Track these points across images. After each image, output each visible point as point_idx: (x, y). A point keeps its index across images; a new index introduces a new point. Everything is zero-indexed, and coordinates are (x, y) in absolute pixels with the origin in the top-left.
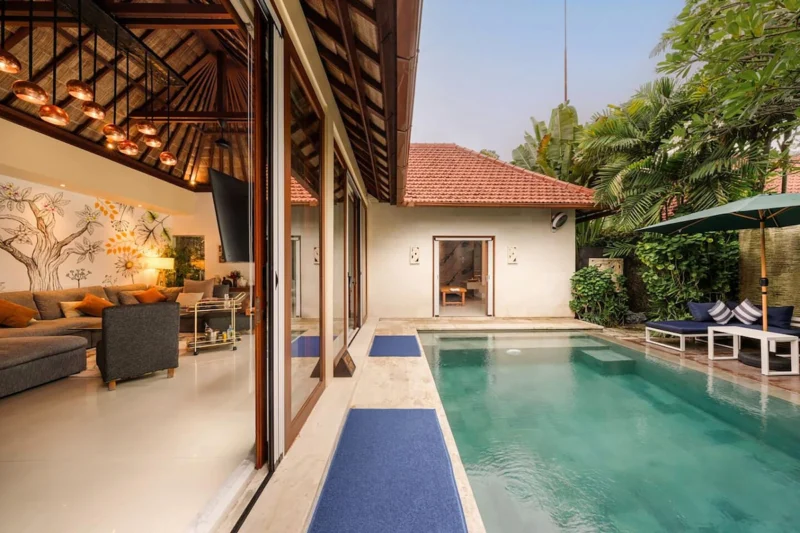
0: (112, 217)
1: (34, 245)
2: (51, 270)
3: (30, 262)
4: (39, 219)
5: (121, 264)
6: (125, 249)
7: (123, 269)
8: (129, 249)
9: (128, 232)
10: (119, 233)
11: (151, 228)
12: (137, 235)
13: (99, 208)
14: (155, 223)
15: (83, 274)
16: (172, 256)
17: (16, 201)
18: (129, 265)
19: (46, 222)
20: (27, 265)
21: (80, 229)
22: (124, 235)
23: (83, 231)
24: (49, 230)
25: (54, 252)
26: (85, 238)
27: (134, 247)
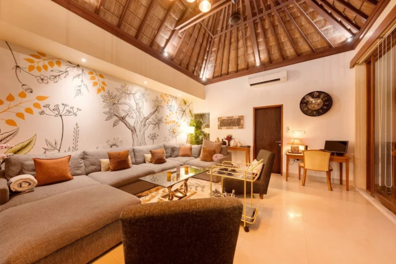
0: (167, 103)
1: (135, 118)
2: (142, 133)
3: (133, 129)
4: (137, 104)
5: (171, 131)
6: (173, 121)
7: (172, 133)
8: (175, 122)
9: (174, 112)
10: (171, 113)
11: (184, 110)
12: (178, 114)
13: (162, 98)
14: (186, 106)
15: (155, 136)
16: (194, 126)
17: (128, 94)
18: (175, 131)
19: (140, 106)
20: (132, 131)
21: (154, 110)
22: (173, 113)
23: (155, 111)
24: (141, 110)
25: (143, 123)
26: (156, 115)
27: (177, 120)
